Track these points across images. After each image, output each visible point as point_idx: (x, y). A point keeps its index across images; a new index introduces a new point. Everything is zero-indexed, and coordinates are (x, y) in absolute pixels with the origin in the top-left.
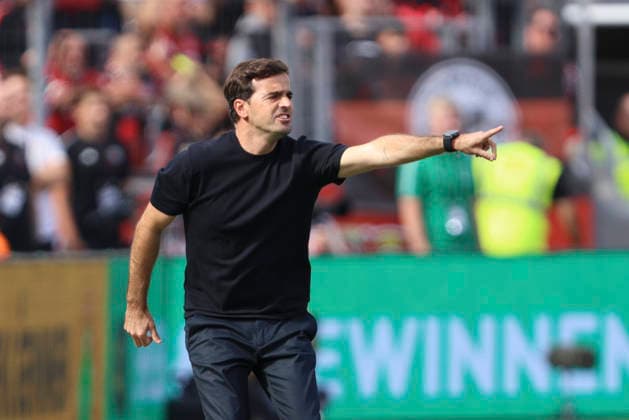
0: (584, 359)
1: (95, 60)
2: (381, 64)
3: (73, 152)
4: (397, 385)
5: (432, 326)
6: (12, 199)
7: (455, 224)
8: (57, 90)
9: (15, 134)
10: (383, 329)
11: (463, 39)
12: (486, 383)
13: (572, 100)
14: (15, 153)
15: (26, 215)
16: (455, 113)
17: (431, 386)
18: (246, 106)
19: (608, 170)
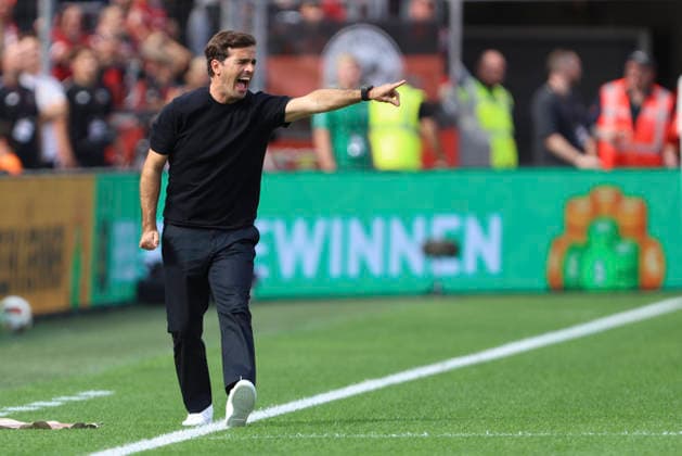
0: (450, 249)
1: (89, 25)
2: (302, 28)
3: (71, 95)
4: (310, 269)
5: (337, 226)
6: (23, 130)
7: (355, 147)
8: (59, 50)
9: (28, 80)
10: (300, 227)
11: (364, 10)
12: (376, 268)
13: (445, 55)
14: (27, 95)
15: (35, 142)
16: (356, 65)
17: (335, 269)
18: (220, 66)
19: (471, 108)
